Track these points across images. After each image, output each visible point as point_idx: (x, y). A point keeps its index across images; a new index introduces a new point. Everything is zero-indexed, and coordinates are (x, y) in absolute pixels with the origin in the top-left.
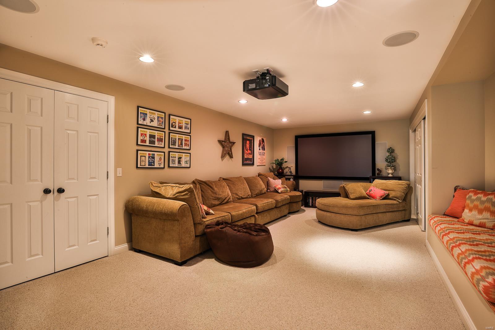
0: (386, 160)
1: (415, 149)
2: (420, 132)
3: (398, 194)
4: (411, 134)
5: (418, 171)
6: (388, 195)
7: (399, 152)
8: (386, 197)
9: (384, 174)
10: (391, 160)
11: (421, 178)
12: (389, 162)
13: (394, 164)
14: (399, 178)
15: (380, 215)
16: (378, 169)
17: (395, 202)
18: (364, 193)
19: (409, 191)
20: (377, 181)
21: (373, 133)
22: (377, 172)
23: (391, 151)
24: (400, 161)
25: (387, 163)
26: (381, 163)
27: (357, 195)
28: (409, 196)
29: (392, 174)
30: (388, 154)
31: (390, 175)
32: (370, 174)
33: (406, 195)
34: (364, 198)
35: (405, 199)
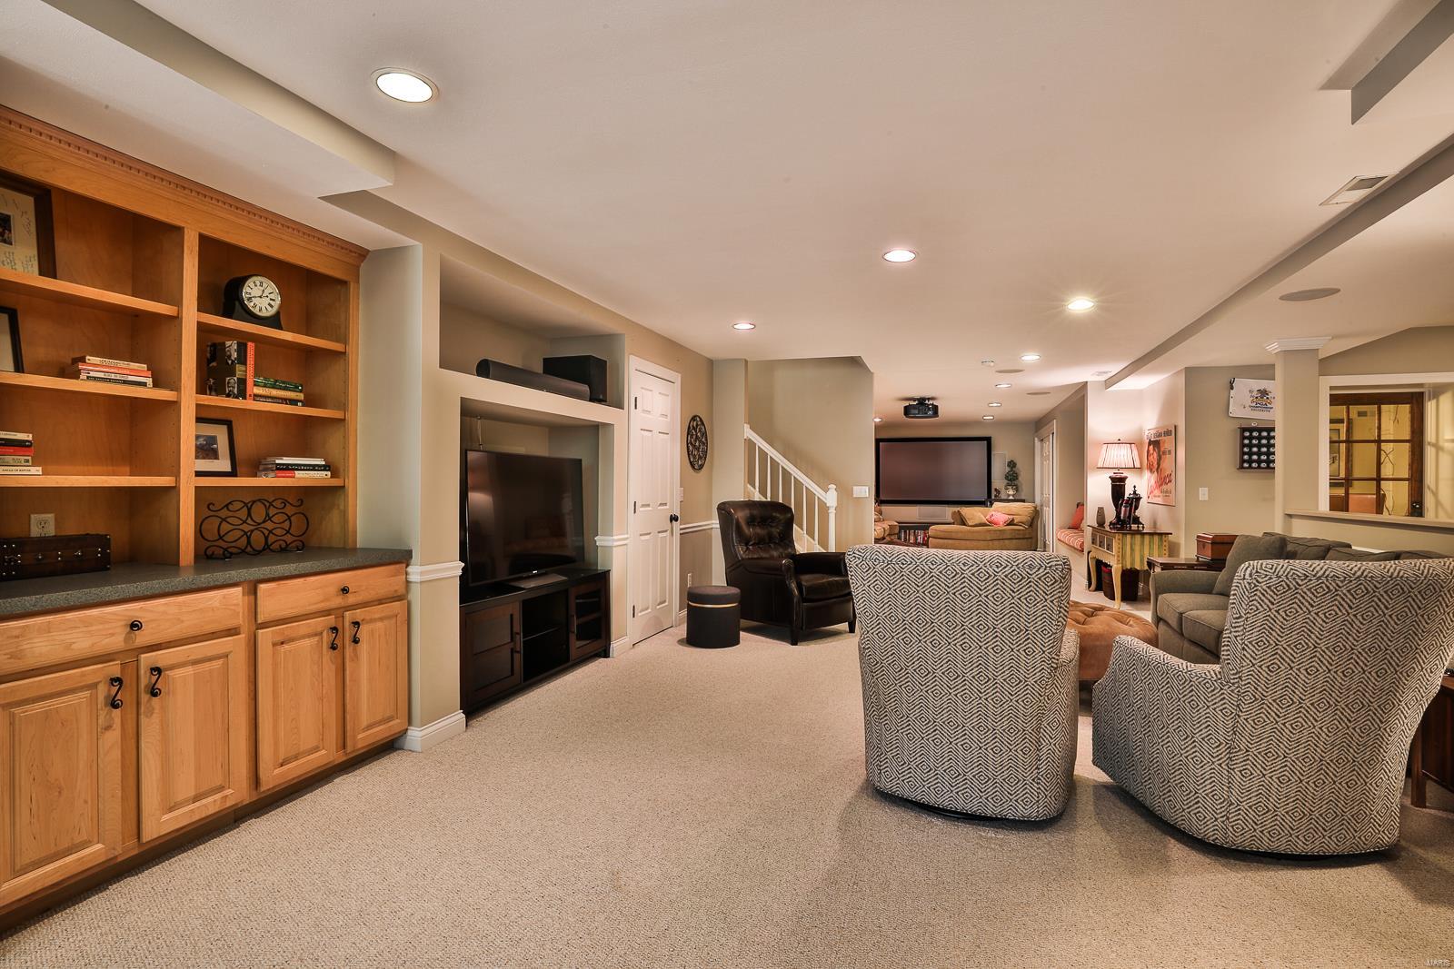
0: (1007, 478)
1: (1042, 464)
2: (1049, 445)
3: (1025, 518)
4: (1037, 443)
5: (1046, 491)
6: (1013, 520)
7: (1022, 468)
8: (1011, 523)
9: (1003, 496)
10: (1012, 478)
11: (1049, 498)
12: (1010, 480)
13: (1016, 482)
14: (1023, 501)
15: (1007, 542)
16: (996, 490)
17: (1021, 528)
18: (984, 520)
19: (1036, 515)
20: (996, 505)
21: (988, 440)
22: (993, 493)
23: (1012, 464)
24: (1023, 478)
25: (1006, 482)
26: (998, 482)
27: (977, 522)
28: (1035, 520)
29: (1013, 496)
30: (1008, 469)
31: (1011, 498)
32: (983, 497)
33: (1033, 520)
34: (984, 525)
35: (1031, 525)
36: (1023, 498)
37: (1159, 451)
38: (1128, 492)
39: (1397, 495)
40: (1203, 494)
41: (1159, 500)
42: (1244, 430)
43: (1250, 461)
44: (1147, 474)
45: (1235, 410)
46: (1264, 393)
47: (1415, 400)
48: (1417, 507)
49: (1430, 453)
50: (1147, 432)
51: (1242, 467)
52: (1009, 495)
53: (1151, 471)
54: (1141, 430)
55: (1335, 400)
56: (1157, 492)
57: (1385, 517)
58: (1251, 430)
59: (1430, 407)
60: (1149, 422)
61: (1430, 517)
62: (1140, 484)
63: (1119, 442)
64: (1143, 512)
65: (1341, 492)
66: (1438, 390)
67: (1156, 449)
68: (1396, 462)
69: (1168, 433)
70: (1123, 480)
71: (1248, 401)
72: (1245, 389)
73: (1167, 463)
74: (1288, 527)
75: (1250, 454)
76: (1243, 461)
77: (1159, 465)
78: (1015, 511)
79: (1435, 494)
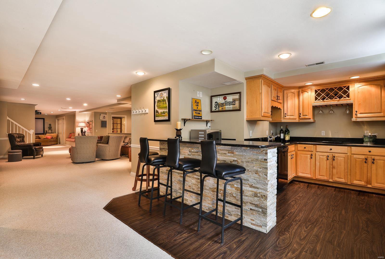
0: (49, 128)
1: (58, 125)
2: (61, 121)
3: (55, 137)
4: (56, 120)
6: (52, 137)
7: (53, 126)
10: (50, 128)
13: (51, 129)
16: (46, 131)
17: (55, 139)
19: (57, 136)
20: (47, 134)
21: (44, 119)
23: (50, 125)
24: (53, 128)
25: (49, 129)
26: (46, 129)
30: (49, 126)
31: (50, 132)
32: (43, 132)
34: (45, 139)
35: (57, 138)
36: (53, 132)
37: (89, 124)
38: (84, 131)
39: (119, 131)
40: (97, 131)
41: (89, 132)
42: (102, 122)
43: (103, 126)
44: (86, 128)
45: (101, 119)
46: (104, 116)
47: (121, 118)
48: (121, 132)
49: (122, 125)
50: (86, 121)
51: (102, 127)
52: (49, 132)
53: (87, 127)
54: (85, 120)
55: (113, 118)
56: (89, 131)
57: (118, 133)
58: (103, 122)
59: (122, 119)
60: (87, 119)
61: (122, 133)
62: (85, 129)
63: (82, 122)
64: (86, 134)
65: (113, 130)
66: (123, 117)
67: (88, 124)
68: (119, 126)
69: (91, 121)
70: (83, 129)
71: (102, 117)
72: (102, 116)
73: (91, 126)
74: (108, 135)
75: (103, 125)
76: (102, 126)
77: (89, 126)
78: (53, 135)
79: (123, 130)
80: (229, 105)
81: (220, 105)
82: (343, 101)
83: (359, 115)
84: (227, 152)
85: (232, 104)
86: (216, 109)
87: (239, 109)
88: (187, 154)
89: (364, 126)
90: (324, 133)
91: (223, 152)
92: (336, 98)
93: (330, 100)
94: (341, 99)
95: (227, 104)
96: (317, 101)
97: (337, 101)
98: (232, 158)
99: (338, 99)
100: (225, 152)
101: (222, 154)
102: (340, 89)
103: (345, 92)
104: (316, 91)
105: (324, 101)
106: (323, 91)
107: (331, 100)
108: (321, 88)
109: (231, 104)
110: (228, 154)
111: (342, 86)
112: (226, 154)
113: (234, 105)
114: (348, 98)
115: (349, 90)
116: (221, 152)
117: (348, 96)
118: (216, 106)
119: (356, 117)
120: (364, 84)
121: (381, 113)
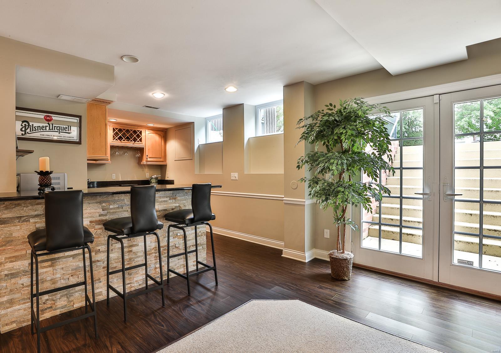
80: (58, 132)
81: (37, 128)
82: (137, 145)
83: (149, 159)
84: (168, 199)
85: (65, 131)
86: (25, 134)
87: (78, 141)
88: (98, 215)
89: (145, 168)
90: (115, 176)
91: (163, 199)
92: (131, 141)
93: (126, 141)
94: (136, 142)
95: (52, 129)
96: (114, 141)
97: (132, 144)
98: (174, 205)
99: (133, 142)
100: (166, 199)
101: (162, 202)
102: (135, 132)
103: (138, 136)
104: (114, 130)
105: (122, 142)
106: (120, 130)
107: (128, 142)
108: (119, 128)
109: (62, 131)
110: (170, 201)
111: (136, 130)
112: (166, 201)
113: (69, 133)
114: (140, 142)
115: (141, 134)
116: (161, 200)
117: (141, 140)
118: (26, 130)
119: (146, 161)
120: (151, 131)
121: (161, 158)
